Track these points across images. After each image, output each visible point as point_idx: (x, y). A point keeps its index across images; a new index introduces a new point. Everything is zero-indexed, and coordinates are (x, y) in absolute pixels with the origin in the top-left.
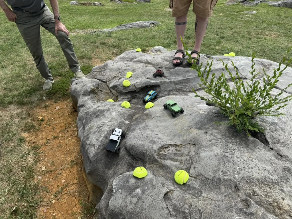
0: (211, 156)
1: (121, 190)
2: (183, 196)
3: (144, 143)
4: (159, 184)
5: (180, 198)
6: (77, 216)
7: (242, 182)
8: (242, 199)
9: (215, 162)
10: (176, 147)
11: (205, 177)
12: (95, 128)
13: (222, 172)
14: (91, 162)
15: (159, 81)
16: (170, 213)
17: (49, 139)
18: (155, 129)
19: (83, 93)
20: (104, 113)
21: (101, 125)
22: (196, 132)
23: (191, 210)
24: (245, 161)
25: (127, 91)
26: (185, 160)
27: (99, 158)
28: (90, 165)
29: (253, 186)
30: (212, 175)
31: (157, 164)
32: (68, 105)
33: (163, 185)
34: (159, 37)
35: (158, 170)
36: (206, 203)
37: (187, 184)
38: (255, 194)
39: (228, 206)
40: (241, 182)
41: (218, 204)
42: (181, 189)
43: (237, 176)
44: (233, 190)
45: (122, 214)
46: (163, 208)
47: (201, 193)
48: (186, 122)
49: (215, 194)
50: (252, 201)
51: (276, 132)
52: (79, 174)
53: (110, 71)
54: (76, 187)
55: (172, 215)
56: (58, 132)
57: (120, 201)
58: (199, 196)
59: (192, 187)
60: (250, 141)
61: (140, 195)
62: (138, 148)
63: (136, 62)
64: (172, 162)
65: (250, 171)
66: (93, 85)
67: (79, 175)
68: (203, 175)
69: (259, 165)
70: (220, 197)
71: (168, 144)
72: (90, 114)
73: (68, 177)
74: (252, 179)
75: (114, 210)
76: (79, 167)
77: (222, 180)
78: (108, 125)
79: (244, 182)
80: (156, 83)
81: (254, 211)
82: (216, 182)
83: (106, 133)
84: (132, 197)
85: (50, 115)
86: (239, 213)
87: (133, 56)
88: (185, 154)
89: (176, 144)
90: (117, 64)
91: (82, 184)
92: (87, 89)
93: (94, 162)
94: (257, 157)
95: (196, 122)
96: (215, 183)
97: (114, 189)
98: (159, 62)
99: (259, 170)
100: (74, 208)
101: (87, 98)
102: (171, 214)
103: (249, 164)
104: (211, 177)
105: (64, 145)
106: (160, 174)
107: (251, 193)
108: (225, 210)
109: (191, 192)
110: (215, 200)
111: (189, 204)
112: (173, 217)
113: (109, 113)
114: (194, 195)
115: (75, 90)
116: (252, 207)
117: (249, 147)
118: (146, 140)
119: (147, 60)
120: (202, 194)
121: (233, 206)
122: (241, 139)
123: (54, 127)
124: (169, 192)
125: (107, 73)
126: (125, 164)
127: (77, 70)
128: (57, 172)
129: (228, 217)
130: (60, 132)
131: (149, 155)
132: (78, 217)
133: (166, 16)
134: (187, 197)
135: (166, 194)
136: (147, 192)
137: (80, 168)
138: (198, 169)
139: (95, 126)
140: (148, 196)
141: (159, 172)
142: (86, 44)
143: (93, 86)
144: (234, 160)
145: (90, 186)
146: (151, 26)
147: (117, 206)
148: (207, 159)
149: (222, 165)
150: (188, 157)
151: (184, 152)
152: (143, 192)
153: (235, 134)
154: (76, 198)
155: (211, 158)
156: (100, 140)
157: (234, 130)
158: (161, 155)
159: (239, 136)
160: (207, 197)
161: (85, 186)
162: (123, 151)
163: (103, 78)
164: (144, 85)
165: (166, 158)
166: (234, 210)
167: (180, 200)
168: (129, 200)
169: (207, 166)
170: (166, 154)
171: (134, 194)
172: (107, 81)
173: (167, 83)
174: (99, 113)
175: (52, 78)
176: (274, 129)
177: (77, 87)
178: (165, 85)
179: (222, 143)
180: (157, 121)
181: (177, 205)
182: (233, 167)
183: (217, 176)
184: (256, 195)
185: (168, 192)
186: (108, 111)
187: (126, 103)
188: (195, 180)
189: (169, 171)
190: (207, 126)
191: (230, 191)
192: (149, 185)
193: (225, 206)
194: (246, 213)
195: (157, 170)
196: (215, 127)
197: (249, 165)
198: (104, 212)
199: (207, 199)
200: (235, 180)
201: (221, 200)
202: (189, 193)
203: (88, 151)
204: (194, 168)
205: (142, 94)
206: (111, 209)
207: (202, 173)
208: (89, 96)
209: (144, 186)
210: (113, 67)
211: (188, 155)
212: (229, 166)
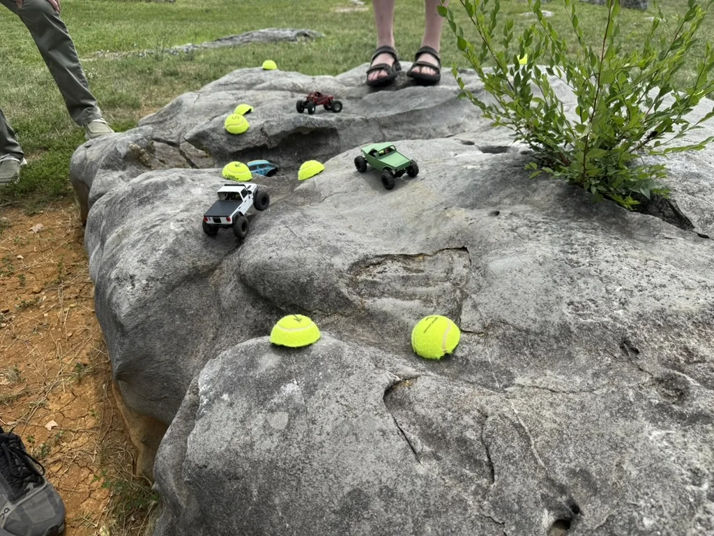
0: (525, 265)
1: (231, 393)
2: (451, 391)
3: (303, 254)
4: (364, 360)
5: (440, 396)
6: (96, 525)
7: (642, 327)
8: (655, 376)
9: (541, 281)
10: (405, 263)
11: (514, 327)
12: (136, 232)
13: (571, 306)
14: (124, 334)
15: (333, 119)
16: (412, 448)
17: (7, 311)
18: (334, 223)
19: (104, 161)
20: (166, 192)
21: (156, 221)
22: (464, 216)
23: (486, 431)
24: (634, 268)
25: (240, 149)
26: (439, 294)
27: (152, 319)
28: (122, 344)
29: (680, 335)
30: (538, 319)
31: (348, 312)
32: (68, 220)
33: (378, 364)
34: (322, 60)
35: (353, 331)
36: (535, 401)
37: (456, 357)
38: (695, 359)
39: (613, 402)
40: (637, 328)
41: (577, 400)
42: (438, 373)
43: (621, 312)
44: (616, 355)
45: (236, 474)
46: (384, 433)
47: (511, 377)
48: (429, 194)
49: (559, 374)
50: (689, 379)
51: (705, 195)
52: (101, 401)
53: (190, 115)
54: (92, 438)
55: (420, 454)
56: (36, 289)
57: (227, 432)
58: (506, 386)
59: (474, 364)
60: (633, 223)
61: (299, 399)
62: (282, 272)
63: (264, 89)
64: (399, 302)
65: (658, 293)
66: (134, 139)
67: (101, 403)
68: (505, 323)
69: (681, 276)
70: (578, 380)
71: (378, 254)
72: (121, 199)
73: (65, 413)
74: (671, 316)
75: (206, 467)
76: (102, 382)
77: (573, 328)
78: (179, 219)
79: (648, 326)
80: (326, 122)
81: (706, 408)
82: (555, 337)
83: (171, 240)
84: (272, 411)
85: (14, 247)
86: (660, 420)
87: (254, 78)
88: (435, 279)
89: (405, 252)
90: (209, 97)
91: (111, 427)
92: (116, 148)
93: (136, 333)
94: (668, 258)
95: (459, 192)
96: (552, 340)
97: (205, 393)
98: (329, 89)
99: (687, 288)
100: (86, 502)
101: (116, 175)
102: (414, 452)
103: (653, 277)
104: (537, 325)
105: (56, 324)
106: (362, 340)
107: (681, 358)
108: (608, 414)
109: (473, 378)
110: (564, 392)
111: (475, 413)
112: (424, 460)
113: (180, 189)
114: (485, 386)
115: (82, 162)
116: (698, 396)
117: (634, 238)
118: (309, 246)
119: (295, 85)
120: (513, 378)
121: (632, 400)
122: (603, 220)
123: (22, 277)
124: (400, 382)
125: (179, 122)
126: (241, 331)
127: (90, 116)
128: (32, 400)
129: (623, 435)
130: (43, 289)
131: (320, 287)
132: (98, 528)
133: (336, 22)
134: (464, 392)
135: (389, 390)
136: (323, 387)
137: (104, 383)
138: (487, 306)
139: (137, 228)
140: (327, 400)
141: (359, 335)
142: (124, 77)
143: (136, 141)
144: (600, 270)
145: (138, 430)
146: (299, 40)
147: (218, 450)
148: (515, 275)
149: (566, 288)
150: (448, 284)
151: (433, 273)
152: (310, 390)
153: (583, 209)
154: (92, 471)
155: (525, 270)
156: (152, 260)
157: (578, 200)
158: (361, 286)
159: (596, 214)
160: (534, 387)
161: (122, 432)
162: (232, 290)
163: (167, 135)
164: (290, 128)
165: (377, 292)
166: (639, 409)
167: (444, 404)
168: (261, 423)
169: (517, 295)
170: (375, 279)
171: (276, 400)
172: (181, 141)
173: (358, 123)
174: (148, 193)
175: (18, 149)
176: (695, 188)
177: (88, 153)
178: (351, 130)
179: (552, 231)
180: (338, 204)
181: (434, 420)
182: (604, 289)
183: (555, 318)
184: (700, 362)
185: (396, 384)
186: (177, 185)
187: (236, 166)
188: (482, 340)
189: (389, 327)
190: (494, 199)
191: (608, 360)
192: (330, 366)
193: (604, 403)
194: (682, 416)
195: (350, 330)
196: (521, 198)
197: (651, 278)
198: (173, 484)
199: (536, 390)
200: (619, 325)
201: (585, 388)
202: (468, 382)
203: (114, 299)
204: (475, 306)
205: (285, 157)
206: (193, 465)
207: (503, 317)
208: (124, 169)
209: (311, 371)
210: (197, 104)
211: (448, 279)
212: (590, 289)
